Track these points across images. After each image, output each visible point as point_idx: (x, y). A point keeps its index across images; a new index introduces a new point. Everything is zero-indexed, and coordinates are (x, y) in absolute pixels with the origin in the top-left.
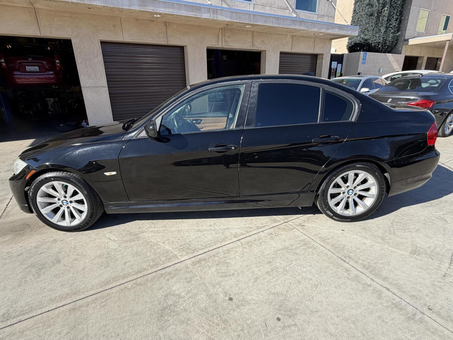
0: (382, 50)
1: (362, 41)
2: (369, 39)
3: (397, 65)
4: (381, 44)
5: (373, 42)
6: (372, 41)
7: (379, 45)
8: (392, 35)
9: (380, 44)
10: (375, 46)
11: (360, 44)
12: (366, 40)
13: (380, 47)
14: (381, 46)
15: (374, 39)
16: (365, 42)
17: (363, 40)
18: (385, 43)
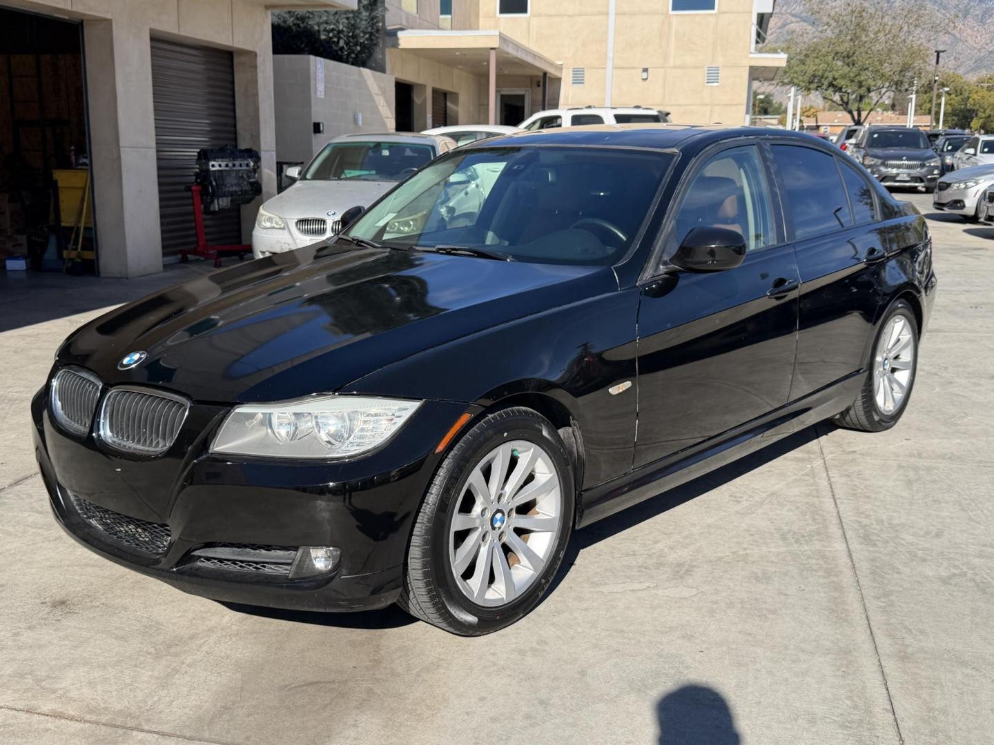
0: (348, 55)
1: (291, 21)
2: (309, 17)
3: (385, 104)
4: (345, 38)
5: (322, 28)
6: (319, 24)
7: (339, 38)
8: (367, 14)
9: (342, 36)
10: (329, 41)
11: (283, 28)
12: (303, 19)
13: (343, 47)
14: (347, 44)
15: (325, 18)
16: (299, 25)
17: (291, 16)
18: (354, 37)
